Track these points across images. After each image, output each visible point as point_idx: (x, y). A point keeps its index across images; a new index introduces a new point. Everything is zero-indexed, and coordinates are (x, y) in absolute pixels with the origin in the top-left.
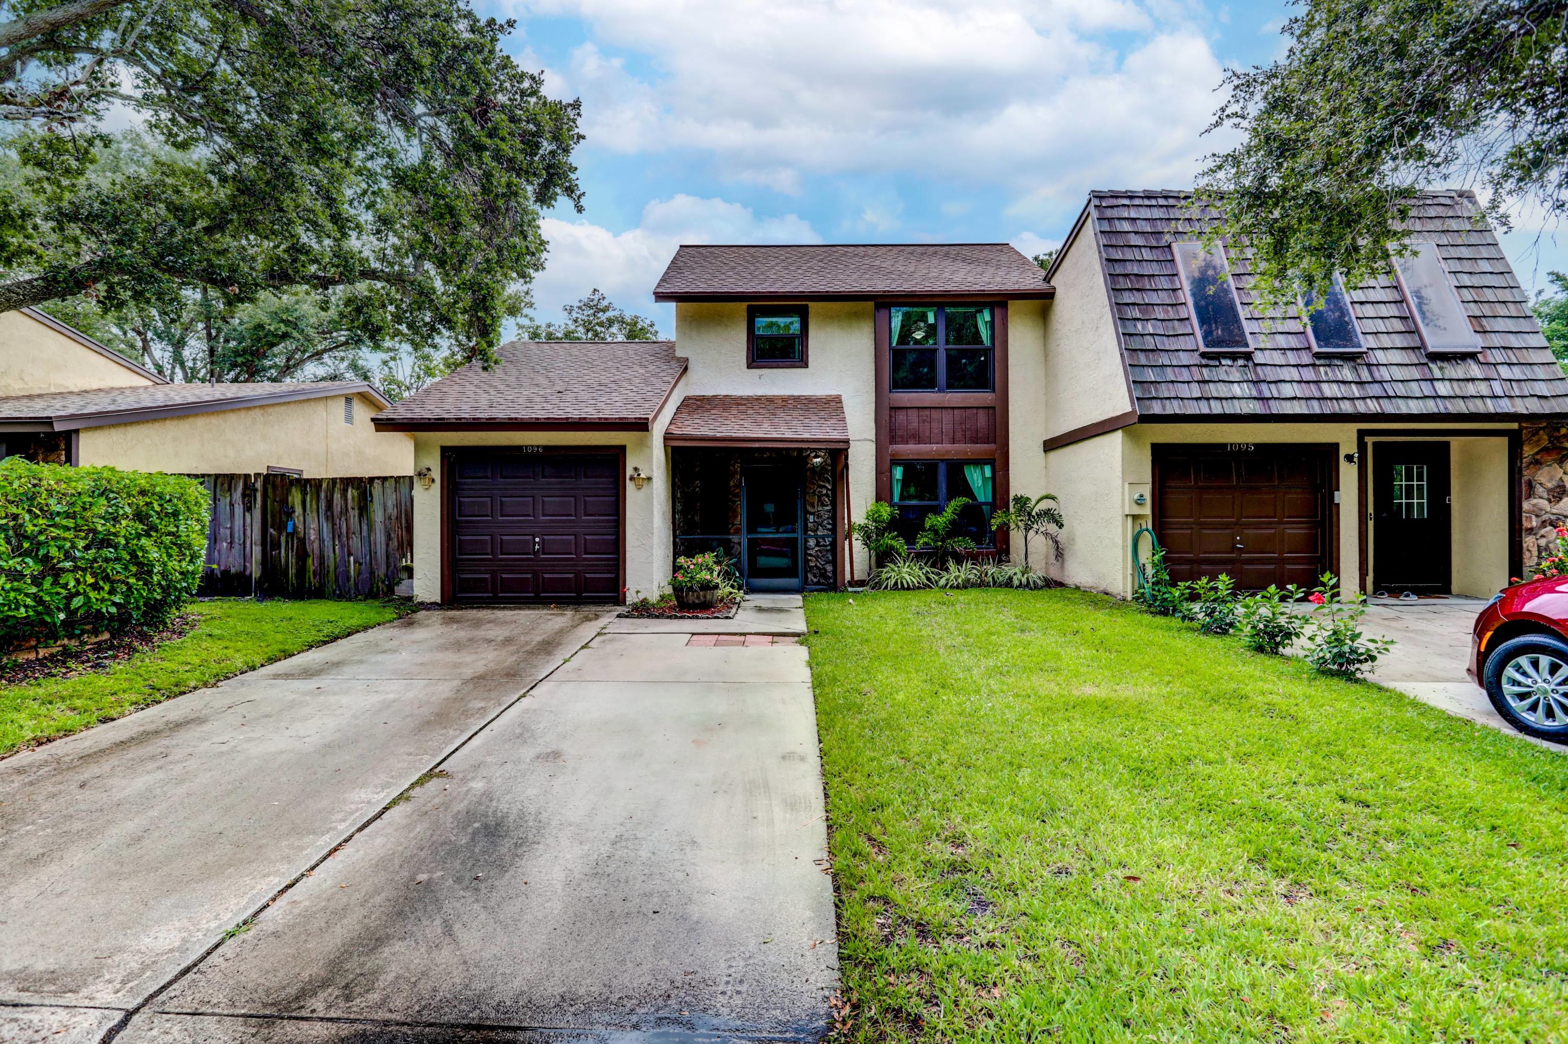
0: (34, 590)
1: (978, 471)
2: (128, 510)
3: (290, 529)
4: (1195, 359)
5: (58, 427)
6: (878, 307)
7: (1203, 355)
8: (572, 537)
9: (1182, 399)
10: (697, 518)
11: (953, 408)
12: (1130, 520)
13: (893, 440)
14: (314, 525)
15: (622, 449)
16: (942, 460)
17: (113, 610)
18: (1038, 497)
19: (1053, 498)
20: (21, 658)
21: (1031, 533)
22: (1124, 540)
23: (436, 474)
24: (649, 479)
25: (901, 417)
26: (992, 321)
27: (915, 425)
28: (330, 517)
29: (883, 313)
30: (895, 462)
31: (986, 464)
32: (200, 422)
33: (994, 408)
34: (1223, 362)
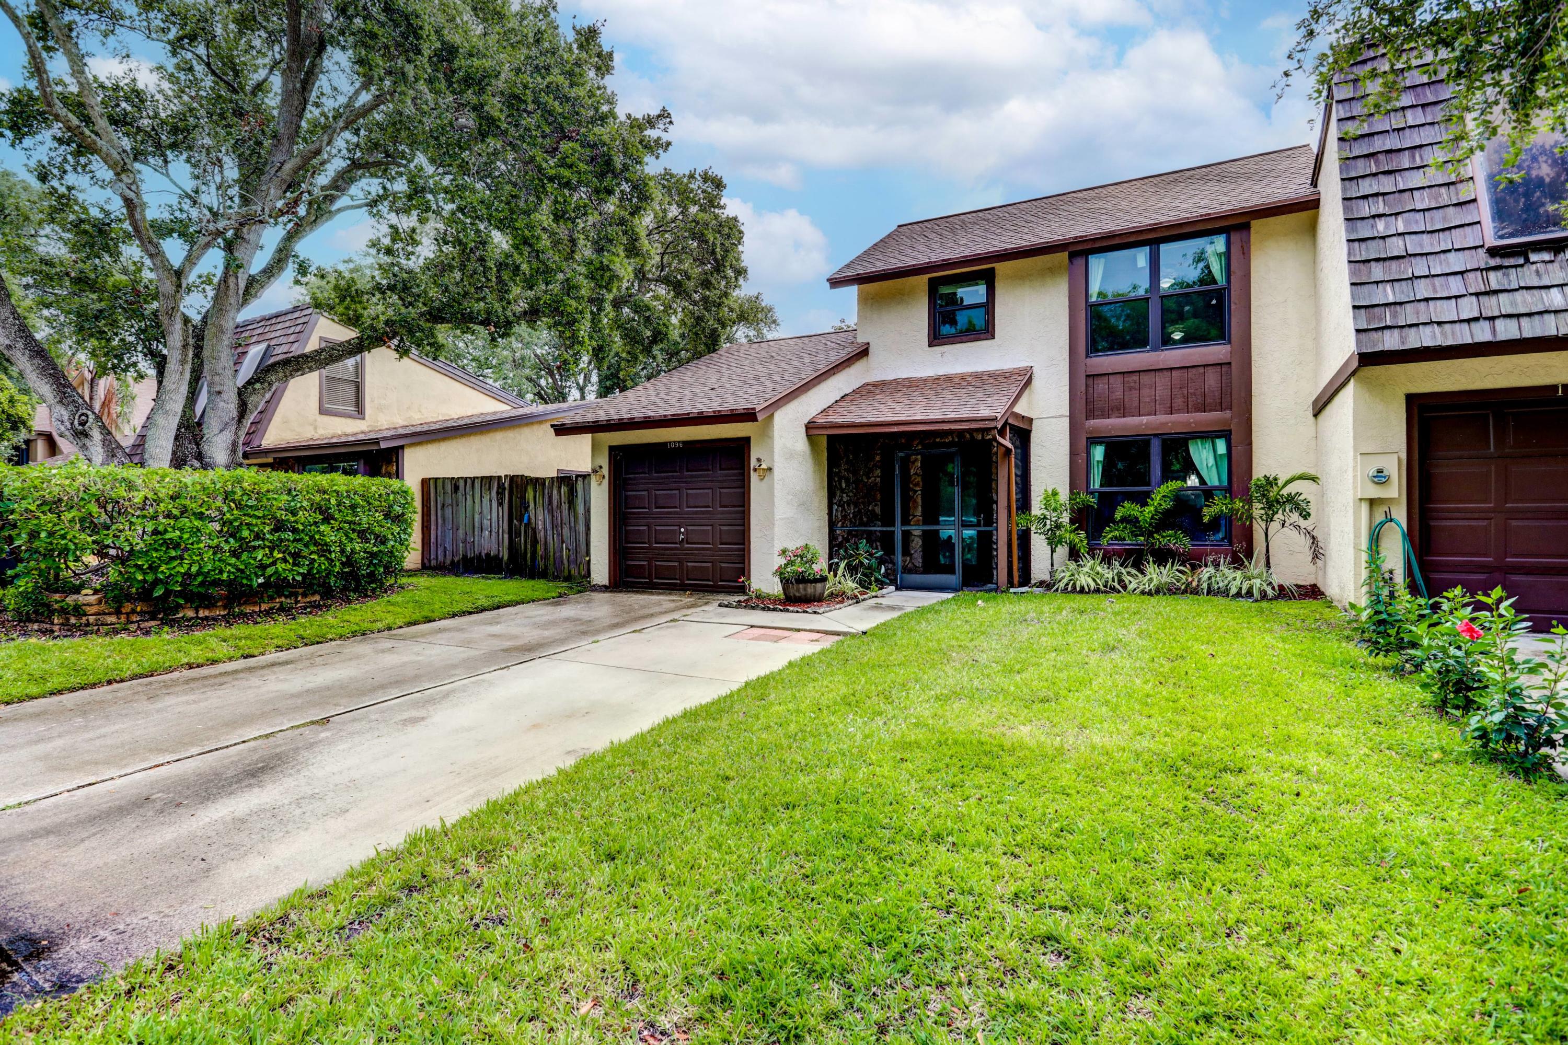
0: (233, 560)
1: (1208, 445)
2: (305, 503)
3: (525, 521)
4: (1481, 259)
5: (383, 445)
6: (1073, 256)
7: (1493, 252)
8: (709, 528)
9: (1439, 323)
10: (878, 510)
11: (1171, 369)
12: (1365, 507)
13: (1091, 414)
14: (541, 517)
15: (746, 441)
16: (1155, 435)
17: (299, 578)
18: (1289, 477)
19: (1314, 479)
20: (248, 609)
21: (1275, 526)
22: (1357, 536)
23: (605, 471)
24: (770, 469)
25: (1101, 386)
26: (1228, 254)
27: (1119, 394)
28: (551, 512)
29: (1080, 262)
30: (1093, 441)
31: (1219, 437)
32: (499, 436)
33: (1230, 363)
34: (1533, 257)
